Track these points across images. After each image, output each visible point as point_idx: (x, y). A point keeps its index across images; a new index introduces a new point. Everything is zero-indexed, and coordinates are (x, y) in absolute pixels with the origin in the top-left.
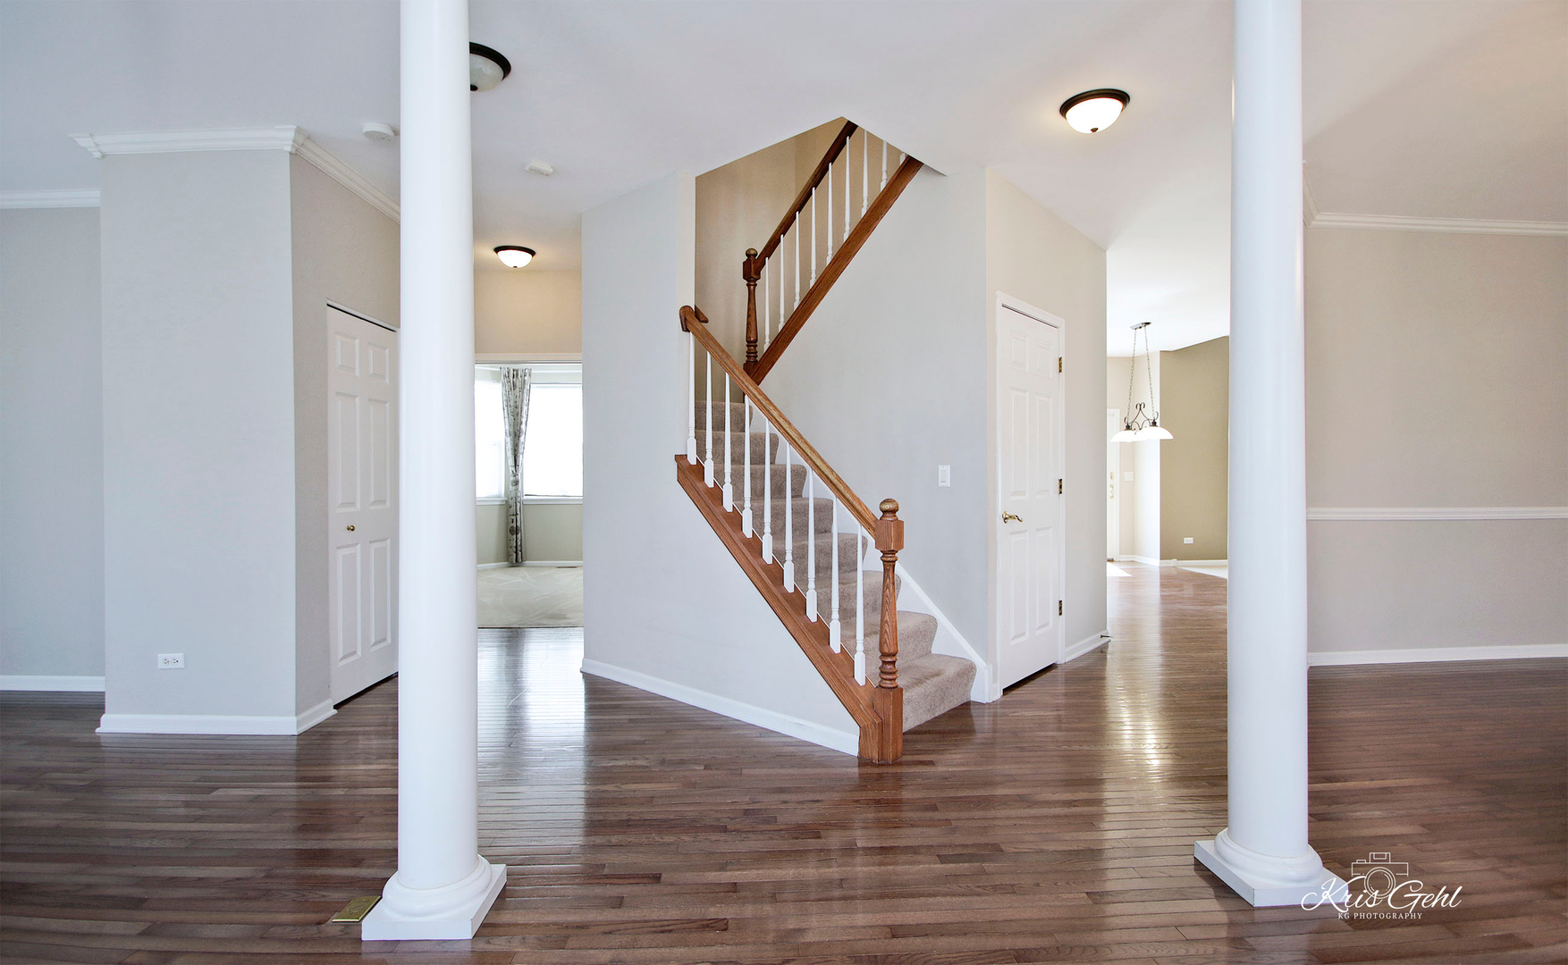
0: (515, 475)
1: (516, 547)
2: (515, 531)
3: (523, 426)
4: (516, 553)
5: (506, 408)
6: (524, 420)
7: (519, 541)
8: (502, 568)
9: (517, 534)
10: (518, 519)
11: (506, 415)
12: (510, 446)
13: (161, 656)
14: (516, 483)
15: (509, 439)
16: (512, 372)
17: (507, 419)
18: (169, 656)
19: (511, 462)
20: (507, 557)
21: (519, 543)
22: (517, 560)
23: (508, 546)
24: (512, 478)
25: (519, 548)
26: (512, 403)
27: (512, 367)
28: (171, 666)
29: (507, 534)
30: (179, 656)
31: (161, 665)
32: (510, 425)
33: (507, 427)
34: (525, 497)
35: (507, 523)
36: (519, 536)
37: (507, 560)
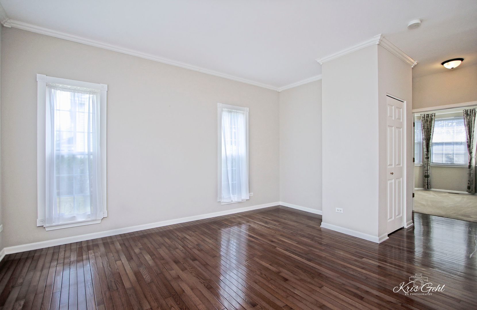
0: (427, 155)
1: (428, 183)
2: (427, 176)
3: (431, 136)
4: (428, 185)
5: (423, 129)
6: (432, 134)
7: (429, 180)
8: (421, 190)
9: (428, 178)
10: (429, 172)
11: (423, 132)
12: (425, 144)
13: (337, 208)
14: (428, 158)
15: (424, 141)
16: (426, 115)
17: (423, 134)
18: (339, 209)
19: (425, 150)
20: (424, 186)
21: (429, 181)
22: (428, 188)
23: (424, 182)
24: (426, 156)
25: (429, 183)
26: (426, 127)
27: (426, 113)
28: (339, 212)
29: (423, 178)
30: (342, 209)
31: (337, 211)
32: (425, 136)
33: (424, 137)
34: (431, 164)
35: (423, 173)
36: (429, 178)
37: (423, 188)
